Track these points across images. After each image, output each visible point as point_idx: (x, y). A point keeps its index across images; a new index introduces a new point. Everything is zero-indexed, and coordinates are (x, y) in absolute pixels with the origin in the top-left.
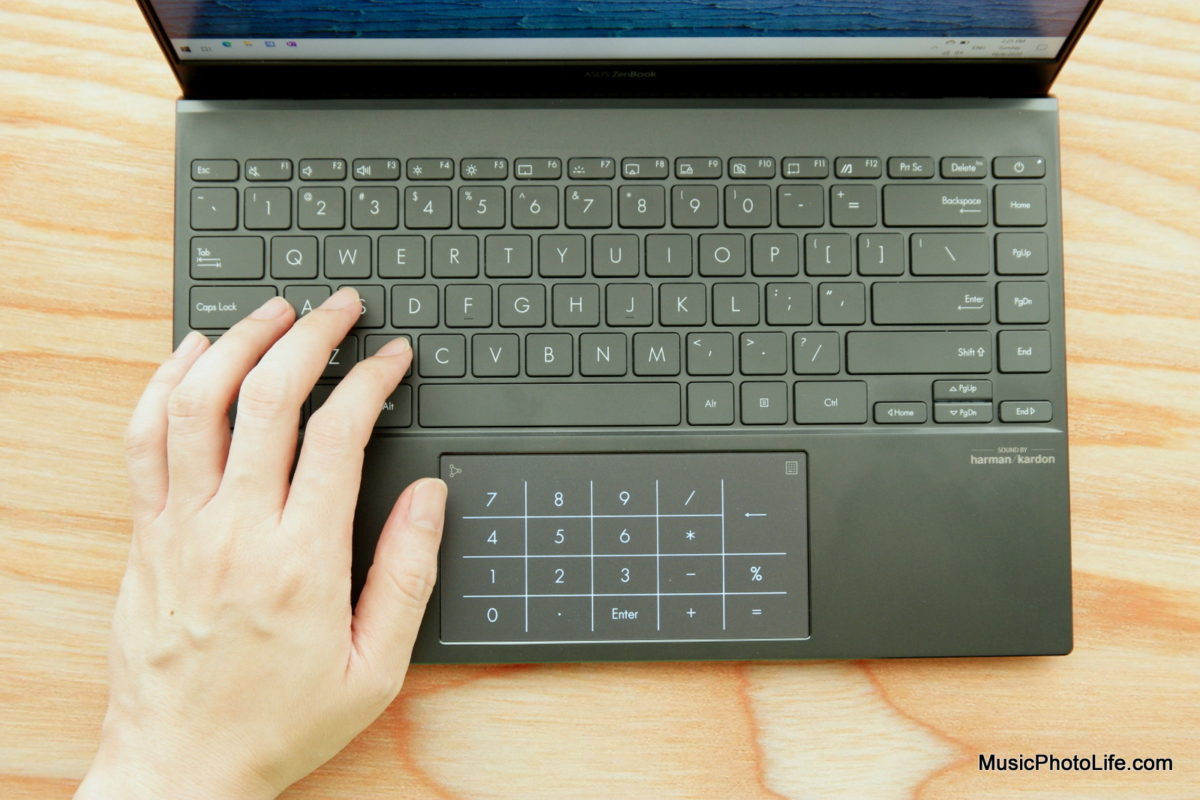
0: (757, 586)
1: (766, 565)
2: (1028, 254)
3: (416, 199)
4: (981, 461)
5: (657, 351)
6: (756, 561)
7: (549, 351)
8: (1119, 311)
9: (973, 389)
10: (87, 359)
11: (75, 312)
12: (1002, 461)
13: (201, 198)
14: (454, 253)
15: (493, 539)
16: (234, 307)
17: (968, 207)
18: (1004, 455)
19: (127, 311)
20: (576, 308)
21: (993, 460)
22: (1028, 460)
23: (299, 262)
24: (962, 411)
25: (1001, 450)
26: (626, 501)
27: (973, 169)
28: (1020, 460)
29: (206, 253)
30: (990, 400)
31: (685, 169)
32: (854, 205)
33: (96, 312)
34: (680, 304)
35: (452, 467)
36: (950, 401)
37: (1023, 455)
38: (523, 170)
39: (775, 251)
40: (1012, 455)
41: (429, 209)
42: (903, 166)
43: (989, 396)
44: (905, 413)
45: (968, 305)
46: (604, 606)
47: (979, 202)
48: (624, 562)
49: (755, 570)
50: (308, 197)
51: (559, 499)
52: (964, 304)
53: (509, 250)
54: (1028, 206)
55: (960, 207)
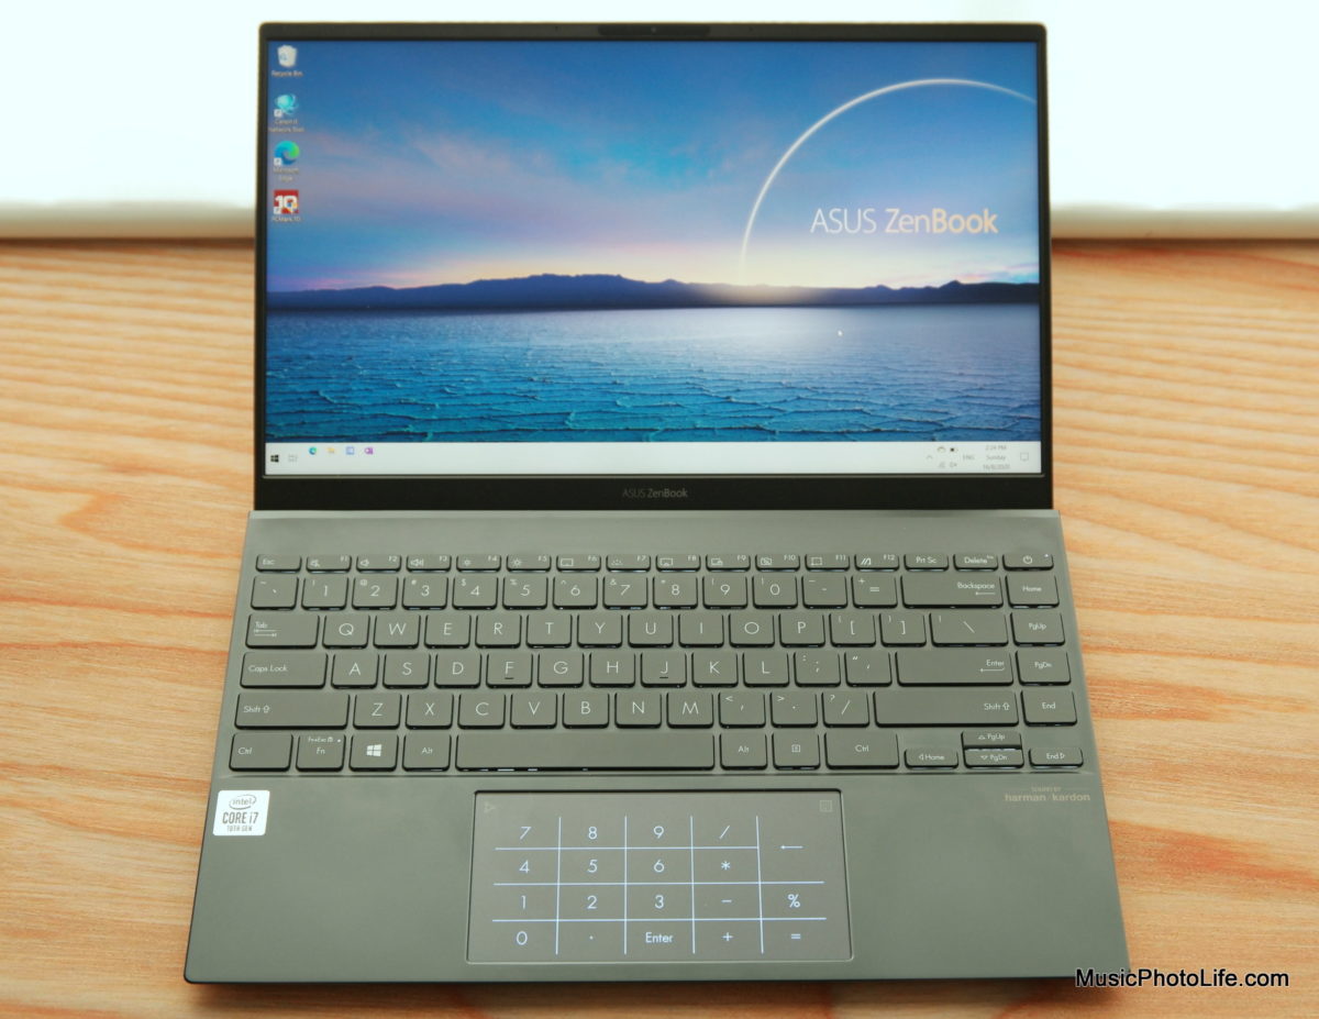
0: (795, 912)
1: (803, 893)
2: (1043, 627)
3: (464, 584)
4: (1016, 798)
5: (690, 705)
6: (793, 889)
7: (585, 705)
8: (1150, 611)
9: (1002, 737)
10: (167, 649)
11: (161, 612)
12: (1037, 798)
13: (264, 583)
14: (498, 626)
15: (525, 868)
16: (285, 669)
17: (982, 590)
18: (1038, 794)
19: (210, 611)
20: (613, 670)
21: (1027, 797)
22: (1063, 798)
23: (350, 633)
24: (992, 756)
25: (1034, 789)
26: (660, 834)
27: (985, 561)
28: (1055, 798)
29: (263, 626)
30: (1019, 747)
31: (715, 562)
32: (874, 589)
33: (181, 612)
34: (712, 667)
35: (487, 804)
36: (980, 747)
37: (1057, 793)
38: (564, 563)
39: (802, 625)
40: (1046, 794)
41: (476, 592)
42: (918, 559)
43: (1018, 743)
44: (935, 758)
45: (990, 668)
46: (637, 931)
47: (992, 586)
48: (659, 890)
49: (793, 898)
50: (364, 583)
51: (593, 833)
52: (986, 667)
53: (549, 624)
54: (1039, 589)
55: (976, 590)
